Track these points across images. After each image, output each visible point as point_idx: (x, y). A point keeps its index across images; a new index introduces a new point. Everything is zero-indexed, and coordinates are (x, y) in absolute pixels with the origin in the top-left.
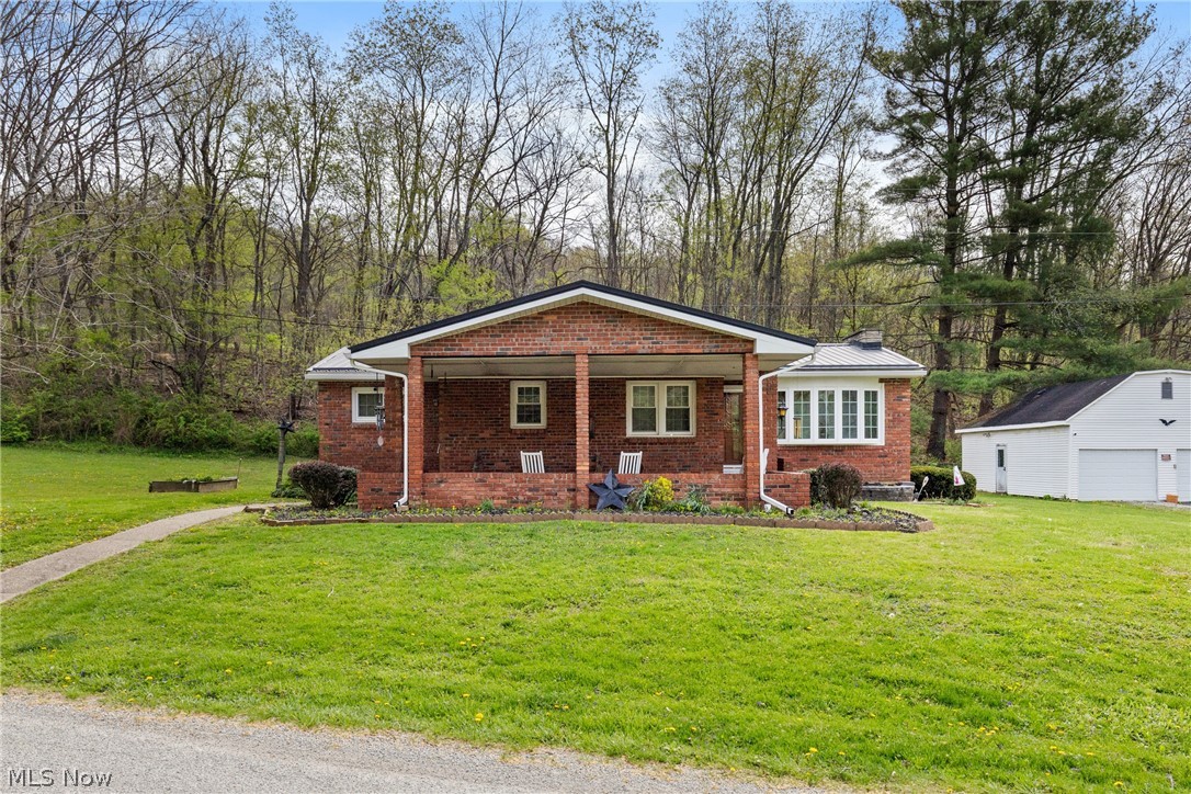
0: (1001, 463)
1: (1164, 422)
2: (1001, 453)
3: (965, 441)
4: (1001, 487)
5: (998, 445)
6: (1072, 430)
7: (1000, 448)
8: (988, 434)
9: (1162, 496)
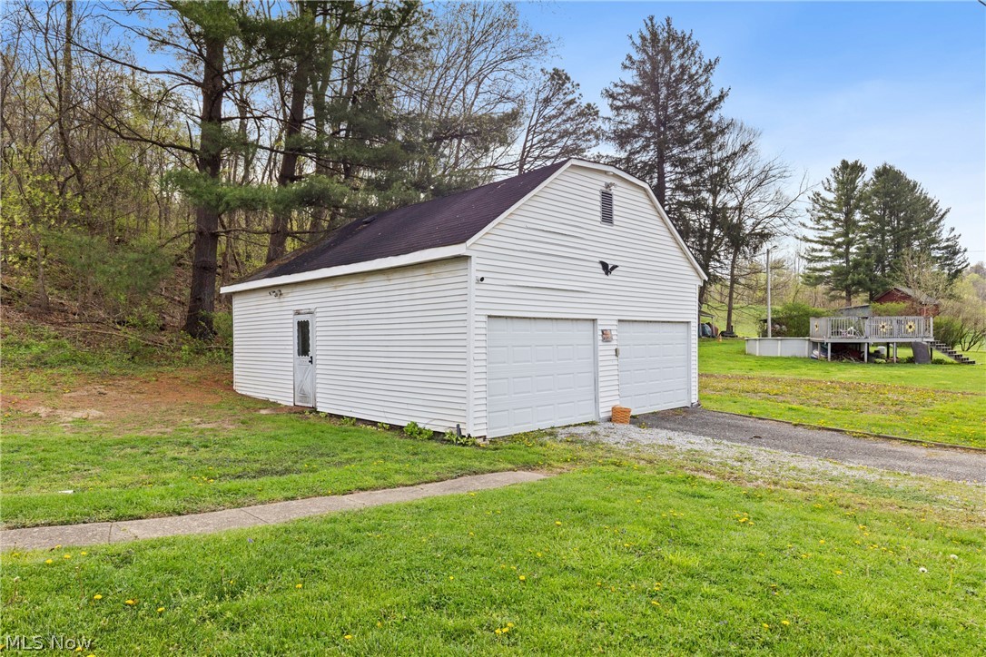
0: (304, 348)
1: (605, 266)
2: (303, 328)
3: (237, 304)
4: (304, 396)
5: (298, 313)
6: (475, 269)
7: (302, 318)
8: (276, 290)
9: (605, 411)
